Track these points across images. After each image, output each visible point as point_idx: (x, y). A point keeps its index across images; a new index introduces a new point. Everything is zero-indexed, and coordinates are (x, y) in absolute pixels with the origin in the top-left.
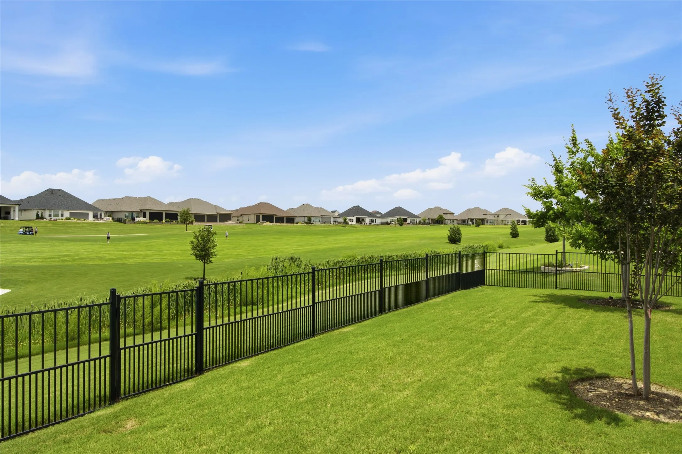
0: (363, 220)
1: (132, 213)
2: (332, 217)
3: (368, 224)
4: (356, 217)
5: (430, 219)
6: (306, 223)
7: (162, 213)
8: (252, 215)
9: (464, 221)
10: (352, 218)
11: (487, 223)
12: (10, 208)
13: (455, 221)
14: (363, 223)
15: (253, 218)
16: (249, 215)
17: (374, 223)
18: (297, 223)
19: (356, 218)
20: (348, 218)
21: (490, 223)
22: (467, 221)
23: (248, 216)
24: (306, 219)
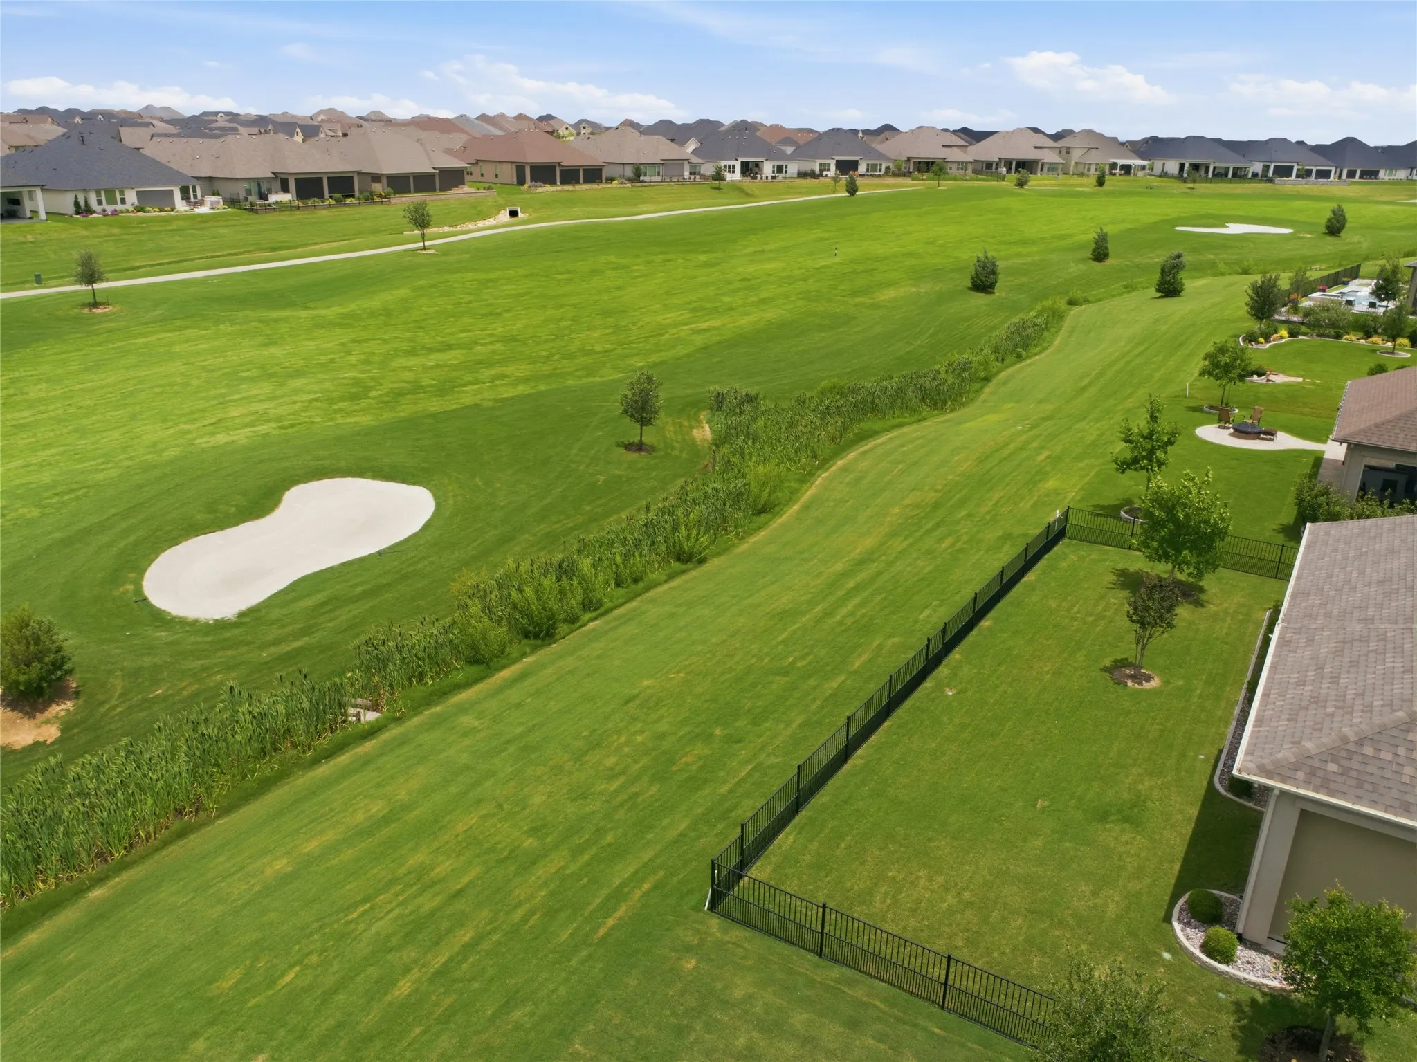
0: (757, 165)
1: (258, 181)
2: (686, 162)
3: (770, 178)
4: (740, 159)
5: (912, 161)
6: (631, 180)
7: (320, 180)
8: (505, 165)
9: (989, 165)
10: (732, 163)
11: (1042, 170)
12: (20, 193)
13: (969, 167)
14: (759, 176)
15: (509, 174)
16: (498, 164)
17: (783, 175)
18: (610, 180)
19: (742, 162)
20: (723, 163)
21: (1049, 169)
22: (997, 164)
23: (495, 164)
24: (629, 172)
